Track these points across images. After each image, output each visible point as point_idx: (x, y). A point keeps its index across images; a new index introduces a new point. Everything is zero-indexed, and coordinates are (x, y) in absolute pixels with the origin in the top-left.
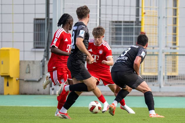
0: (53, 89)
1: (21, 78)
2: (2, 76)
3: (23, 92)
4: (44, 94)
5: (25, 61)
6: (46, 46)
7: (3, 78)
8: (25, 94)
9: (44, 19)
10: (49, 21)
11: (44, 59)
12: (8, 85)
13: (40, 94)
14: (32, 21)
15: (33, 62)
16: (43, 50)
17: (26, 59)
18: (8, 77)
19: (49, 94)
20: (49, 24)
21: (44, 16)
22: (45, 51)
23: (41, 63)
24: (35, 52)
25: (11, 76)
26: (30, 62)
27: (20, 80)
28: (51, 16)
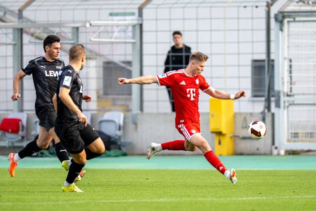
0: (276, 148)
1: (236, 135)
2: (213, 132)
3: (239, 151)
4: (265, 154)
5: (240, 114)
6: (266, 94)
7: (214, 135)
8: (241, 154)
9: (263, 61)
10: (271, 63)
11: (264, 110)
12: (220, 143)
13: (260, 154)
14: (249, 63)
15: (251, 114)
16: (263, 99)
17: (242, 111)
18: (219, 134)
19: (271, 154)
20: (270, 67)
21: (263, 57)
22: (266, 100)
23: (261, 116)
24: (253, 101)
25: (224, 132)
26: (246, 114)
27: (235, 137)
28: (272, 57)
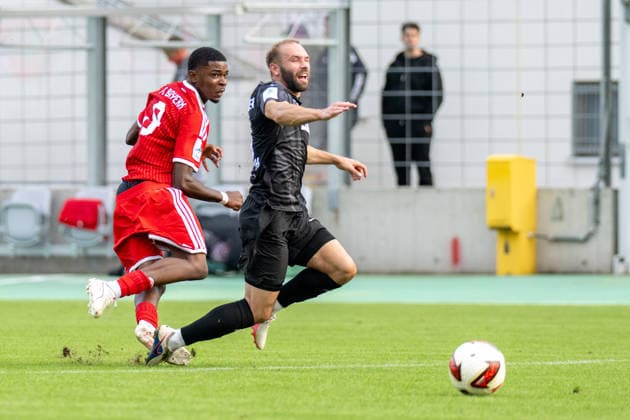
0: (622, 260)
1: (542, 233)
2: (493, 228)
3: (546, 266)
4: (599, 273)
5: (549, 191)
6: (602, 150)
7: (495, 234)
8: (551, 272)
9: (596, 84)
10: (612, 87)
11: (597, 184)
12: (507, 250)
13: (589, 273)
14: (568, 87)
15: (572, 192)
16: (595, 160)
17: (553, 184)
18: (506, 231)
19: (611, 272)
20: (610, 95)
21: (596, 75)
22: (601, 164)
23: (591, 195)
24: (576, 166)
25: (516, 226)
26: (561, 191)
27: (538, 238)
28: (615, 75)
